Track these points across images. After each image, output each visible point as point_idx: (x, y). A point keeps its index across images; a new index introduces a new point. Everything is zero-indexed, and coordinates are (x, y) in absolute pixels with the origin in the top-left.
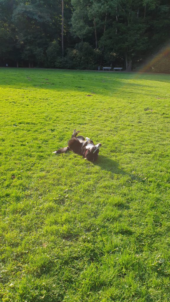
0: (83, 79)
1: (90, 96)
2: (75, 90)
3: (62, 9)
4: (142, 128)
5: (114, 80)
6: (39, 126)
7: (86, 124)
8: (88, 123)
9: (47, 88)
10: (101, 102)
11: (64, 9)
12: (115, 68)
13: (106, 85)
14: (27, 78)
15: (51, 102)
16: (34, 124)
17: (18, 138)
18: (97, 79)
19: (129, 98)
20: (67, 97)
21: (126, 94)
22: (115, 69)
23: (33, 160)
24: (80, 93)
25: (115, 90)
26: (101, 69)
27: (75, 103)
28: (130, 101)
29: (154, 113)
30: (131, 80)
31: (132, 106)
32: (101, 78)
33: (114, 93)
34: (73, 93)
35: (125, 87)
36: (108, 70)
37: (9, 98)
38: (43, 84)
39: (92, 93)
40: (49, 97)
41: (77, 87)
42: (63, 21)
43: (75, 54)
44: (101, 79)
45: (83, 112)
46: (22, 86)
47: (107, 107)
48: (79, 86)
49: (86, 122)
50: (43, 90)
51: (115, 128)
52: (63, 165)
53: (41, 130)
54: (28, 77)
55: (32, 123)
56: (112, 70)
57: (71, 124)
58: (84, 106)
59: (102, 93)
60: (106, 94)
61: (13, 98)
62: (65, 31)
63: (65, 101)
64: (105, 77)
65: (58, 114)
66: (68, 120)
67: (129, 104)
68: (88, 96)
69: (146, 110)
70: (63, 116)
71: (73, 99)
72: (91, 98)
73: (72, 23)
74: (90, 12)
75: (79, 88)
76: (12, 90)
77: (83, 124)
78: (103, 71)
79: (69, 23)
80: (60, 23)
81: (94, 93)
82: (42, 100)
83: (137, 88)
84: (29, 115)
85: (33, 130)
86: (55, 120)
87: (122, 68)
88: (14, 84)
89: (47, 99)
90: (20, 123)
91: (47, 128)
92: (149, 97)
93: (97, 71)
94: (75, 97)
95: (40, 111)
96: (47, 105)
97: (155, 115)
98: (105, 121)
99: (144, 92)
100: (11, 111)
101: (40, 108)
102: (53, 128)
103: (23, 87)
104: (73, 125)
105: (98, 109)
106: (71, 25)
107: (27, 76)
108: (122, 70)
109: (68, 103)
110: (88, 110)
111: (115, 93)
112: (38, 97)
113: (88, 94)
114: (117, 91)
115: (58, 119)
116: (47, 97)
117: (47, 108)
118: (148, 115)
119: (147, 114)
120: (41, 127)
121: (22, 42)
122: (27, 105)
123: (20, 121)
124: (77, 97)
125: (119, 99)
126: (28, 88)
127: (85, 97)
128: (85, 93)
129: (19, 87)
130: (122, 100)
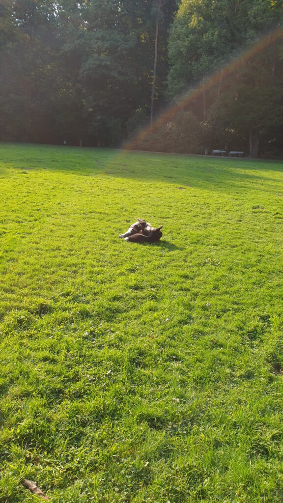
0: (178, 166)
1: (182, 188)
2: (163, 181)
3: (154, 63)
4: (240, 226)
5: (225, 169)
6: (113, 216)
7: (169, 218)
8: (171, 217)
9: (124, 177)
10: (195, 196)
11: (157, 62)
12: (231, 152)
13: (210, 176)
14: (95, 162)
15: (129, 193)
16: (107, 214)
17: (90, 225)
18: (198, 168)
19: (237, 193)
20: (151, 189)
21: (236, 188)
22: (231, 154)
24: (167, 185)
25: (221, 183)
26: (210, 153)
27: (160, 195)
28: (236, 197)
29: (264, 212)
30: (251, 171)
31: (237, 202)
32: (205, 166)
33: (218, 187)
34: (159, 184)
35: (237, 179)
36: (220, 154)
37: (74, 186)
38: (119, 171)
39: (186, 185)
40: (126, 187)
41: (166, 177)
42: (155, 79)
43: (170, 129)
44: (205, 168)
45: (168, 206)
46: (90, 173)
47: (202, 203)
48: (169, 175)
49: (169, 216)
50: (119, 179)
51: (204, 224)
53: (115, 220)
54: (97, 161)
55: (105, 213)
56: (226, 155)
57: (150, 217)
58: (171, 200)
59: (200, 187)
60: (206, 187)
61: (80, 186)
62: (157, 94)
63: (147, 193)
64: (212, 165)
66: (147, 213)
67: (234, 200)
68: (179, 188)
69: (254, 208)
70: (142, 208)
71: (158, 191)
72: (183, 191)
73: (167, 82)
74: (195, 68)
75: (169, 178)
76: (77, 177)
77: (166, 218)
78: (213, 156)
79: (164, 83)
80: (151, 82)
81: (188, 185)
82: (117, 191)
83: (255, 181)
84: (100, 205)
85: (105, 220)
86: (132, 212)
87: (243, 152)
88: (79, 170)
89: (124, 190)
90: (91, 212)
91: (121, 219)
92: (267, 194)
93: (203, 156)
94: (161, 189)
95: (114, 202)
96: (122, 196)
97: (264, 214)
98: (194, 216)
99: (264, 187)
100: (79, 200)
101: (113, 199)
102: (128, 219)
104: (152, 218)
105: (189, 203)
106: (167, 86)
107: (96, 159)
108: (242, 156)
109: (151, 195)
110: (175, 204)
111: (220, 186)
112: (112, 186)
113: (180, 186)
114: (223, 184)
115: (136, 211)
116: (123, 188)
117: (123, 199)
118: (255, 214)
119: (254, 212)
120: (115, 217)
121: (91, 110)
122: (98, 196)
123: (91, 210)
124: (163, 189)
125: (222, 195)
126: (99, 175)
127: (175, 190)
128: (176, 185)
129: (85, 174)
130: (225, 195)
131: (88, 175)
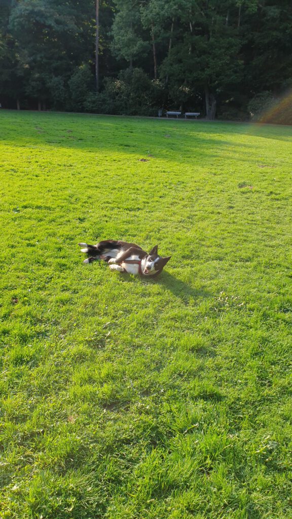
0: (133, 131)
1: (145, 160)
2: (119, 150)
3: (95, 10)
4: (235, 217)
5: (186, 133)
6: (57, 213)
7: (139, 209)
8: (142, 207)
9: (70, 147)
10: (164, 172)
11: (99, 10)
12: (187, 114)
13: (173, 142)
14: (35, 129)
15: (79, 170)
16: (49, 208)
17: (22, 232)
18: (156, 132)
19: (212, 165)
20: (106, 163)
21: (207, 158)
22: (187, 116)
23: (49, 271)
24: (128, 156)
25: (188, 151)
26: (164, 115)
27: (120, 172)
28: (214, 171)
29: (255, 191)
30: (215, 135)
31: (218, 178)
32: (164, 130)
34: (115, 155)
35: (204, 145)
36: (174, 116)
37: (5, 163)
38: (64, 139)
39: (149, 156)
40: (74, 161)
41: (122, 145)
42: (98, 29)
43: (119, 88)
44: (164, 132)
45: (134, 189)
46: (27, 143)
47: (175, 181)
48: (126, 143)
49: (139, 206)
50: (64, 150)
51: (189, 218)
52: (101, 280)
53: (62, 220)
54: (36, 127)
55: (46, 208)
56: (181, 116)
57: (112, 209)
58: (135, 179)
59: (165, 157)
60: (173, 159)
61: (12, 163)
62: (102, 48)
63: (101, 170)
64: (170, 129)
65: (90, 192)
66: (108, 202)
67: (213, 175)
68: (142, 160)
69: (241, 186)
70: (100, 195)
71: (115, 166)
72: (147, 164)
73: (113, 33)
74: (144, 14)
75: (126, 147)
76: (10, 148)
77: (134, 210)
78: (167, 118)
79: (109, 34)
80: (94, 33)
81: (151, 156)
82: (62, 168)
83: (225, 148)
84: (40, 192)
85: (47, 219)
86: (85, 202)
87: (199, 114)
88: (14, 139)
89: (71, 166)
90: (25, 207)
91: (71, 215)
92: (247, 164)
93: (157, 118)
94: (120, 163)
95: (59, 186)
96: (70, 175)
97: (257, 195)
98: (172, 204)
99: (237, 155)
100: (9, 186)
101: (58, 182)
102: (82, 216)
103: (28, 145)
104: (116, 211)
105: (159, 183)
106: (112, 38)
107: (36, 124)
108: (199, 117)
109: (108, 173)
110: (142, 185)
111: (188, 156)
112: (56, 160)
113: (142, 157)
114: (191, 153)
115: (90, 201)
116: (70, 163)
117: (71, 181)
118: (245, 196)
119: (243, 193)
120: (62, 214)
121: (27, 66)
122: (37, 176)
123: (25, 204)
124: (122, 162)
125: (195, 168)
126: (38, 146)
127: (136, 163)
128: (137, 156)
129: (22, 144)
130: (200, 168)
131: (24, 146)
